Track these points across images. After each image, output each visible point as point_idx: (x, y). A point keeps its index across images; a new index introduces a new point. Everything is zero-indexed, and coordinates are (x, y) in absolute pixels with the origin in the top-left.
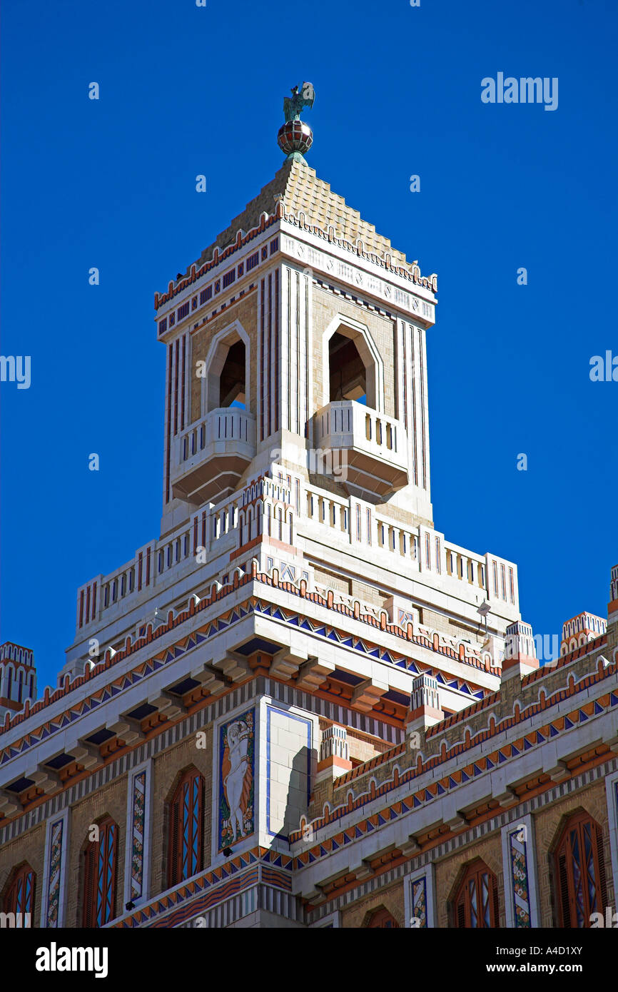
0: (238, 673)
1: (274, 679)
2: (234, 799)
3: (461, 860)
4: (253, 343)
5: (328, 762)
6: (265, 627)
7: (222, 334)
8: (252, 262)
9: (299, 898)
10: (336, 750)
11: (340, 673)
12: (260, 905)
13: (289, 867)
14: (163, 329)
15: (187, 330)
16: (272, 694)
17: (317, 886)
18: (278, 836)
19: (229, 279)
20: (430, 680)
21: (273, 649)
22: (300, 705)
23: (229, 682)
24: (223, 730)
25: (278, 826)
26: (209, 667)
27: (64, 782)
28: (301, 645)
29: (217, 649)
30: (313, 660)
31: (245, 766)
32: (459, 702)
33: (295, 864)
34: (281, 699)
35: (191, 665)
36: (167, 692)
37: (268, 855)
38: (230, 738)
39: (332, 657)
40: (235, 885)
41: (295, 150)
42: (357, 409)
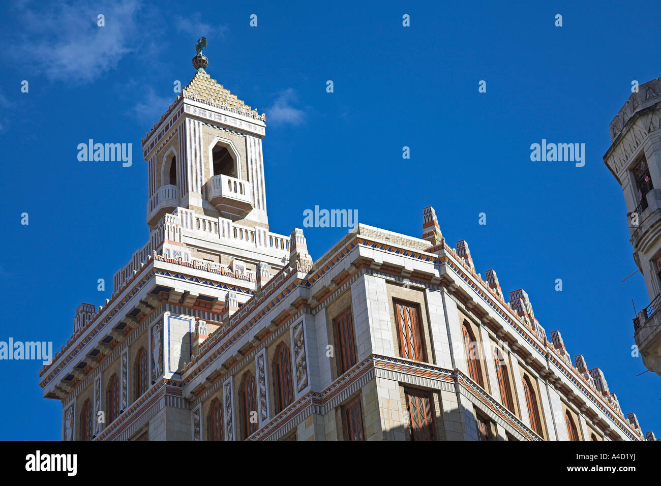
0: (155, 303)
1: (171, 304)
2: (156, 360)
3: (242, 372)
4: (178, 155)
5: (197, 338)
6: (161, 280)
7: (167, 153)
8: (175, 119)
9: (186, 399)
10: (200, 331)
11: (201, 297)
12: (166, 404)
13: (180, 386)
14: (145, 155)
15: (154, 154)
16: (170, 310)
17: (191, 392)
18: (175, 373)
19: (167, 128)
21: (169, 290)
22: (185, 313)
23: (152, 308)
24: (152, 329)
25: (175, 368)
26: (141, 302)
27: (99, 362)
28: (180, 286)
29: (143, 294)
30: (186, 293)
31: (159, 344)
33: (182, 385)
34: (175, 312)
35: (134, 303)
36: (128, 316)
37: (169, 382)
38: (154, 332)
39: (196, 290)
40: (157, 397)
41: (200, 67)
42: (225, 178)
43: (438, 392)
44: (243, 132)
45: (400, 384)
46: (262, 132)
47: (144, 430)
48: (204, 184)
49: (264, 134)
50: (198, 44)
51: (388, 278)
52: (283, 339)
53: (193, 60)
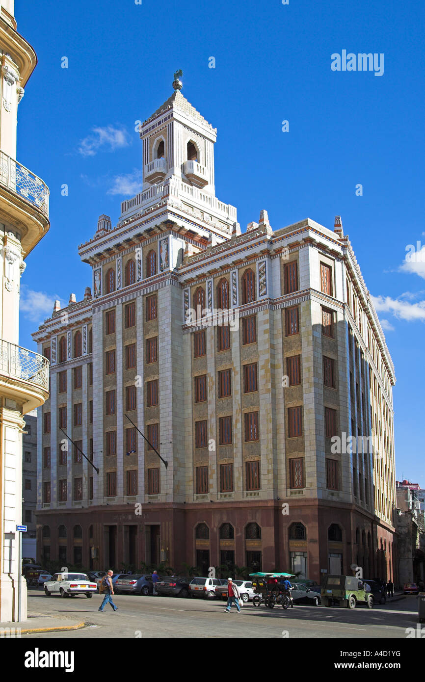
0: (164, 228)
1: (173, 231)
2: (163, 258)
3: (220, 278)
4: (166, 142)
5: (187, 252)
6: (170, 217)
7: (157, 139)
8: (166, 119)
9: (180, 283)
10: (189, 250)
11: (190, 231)
12: (170, 284)
13: (178, 276)
14: (141, 135)
15: (148, 136)
16: (173, 234)
17: (185, 281)
18: (175, 268)
19: (159, 123)
20: (213, 235)
21: (173, 223)
22: (180, 238)
23: (161, 230)
24: (160, 242)
25: (175, 266)
26: (156, 226)
27: (120, 251)
28: (180, 223)
29: (158, 221)
30: (183, 227)
31: (166, 251)
32: (221, 241)
33: (179, 275)
34: (175, 236)
35: (151, 225)
36: (145, 231)
37: (172, 273)
38: (162, 244)
39: (188, 226)
40: (164, 279)
41: (177, 89)
42: (195, 163)
43: (336, 312)
44: (204, 137)
45: (321, 305)
46: (215, 140)
47: (154, 293)
48: (182, 164)
49: (215, 141)
50: (176, 73)
51: (319, 250)
52: (251, 267)
53: (173, 83)
